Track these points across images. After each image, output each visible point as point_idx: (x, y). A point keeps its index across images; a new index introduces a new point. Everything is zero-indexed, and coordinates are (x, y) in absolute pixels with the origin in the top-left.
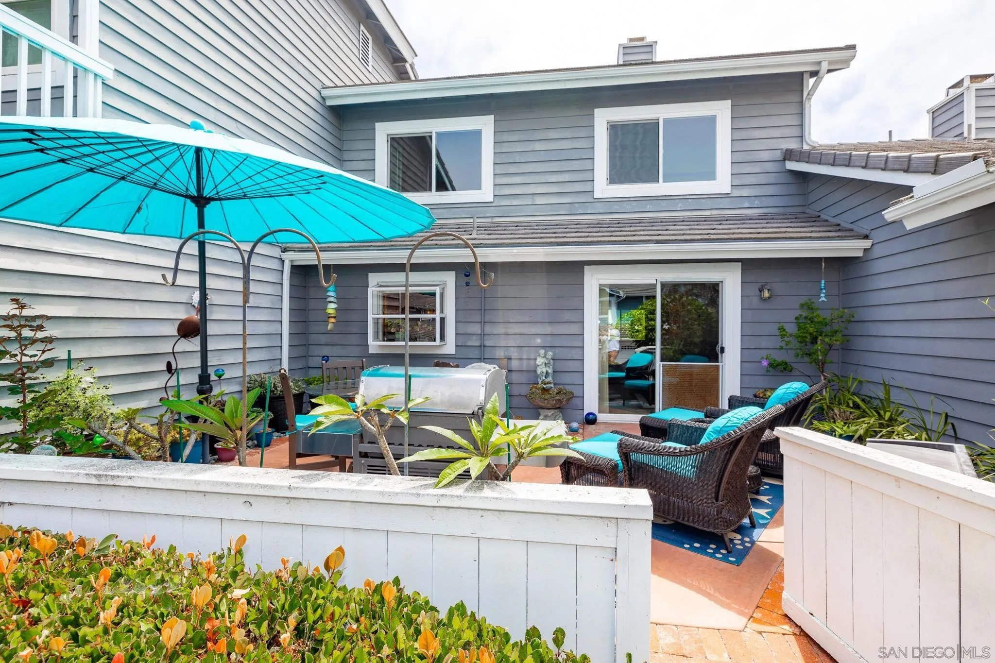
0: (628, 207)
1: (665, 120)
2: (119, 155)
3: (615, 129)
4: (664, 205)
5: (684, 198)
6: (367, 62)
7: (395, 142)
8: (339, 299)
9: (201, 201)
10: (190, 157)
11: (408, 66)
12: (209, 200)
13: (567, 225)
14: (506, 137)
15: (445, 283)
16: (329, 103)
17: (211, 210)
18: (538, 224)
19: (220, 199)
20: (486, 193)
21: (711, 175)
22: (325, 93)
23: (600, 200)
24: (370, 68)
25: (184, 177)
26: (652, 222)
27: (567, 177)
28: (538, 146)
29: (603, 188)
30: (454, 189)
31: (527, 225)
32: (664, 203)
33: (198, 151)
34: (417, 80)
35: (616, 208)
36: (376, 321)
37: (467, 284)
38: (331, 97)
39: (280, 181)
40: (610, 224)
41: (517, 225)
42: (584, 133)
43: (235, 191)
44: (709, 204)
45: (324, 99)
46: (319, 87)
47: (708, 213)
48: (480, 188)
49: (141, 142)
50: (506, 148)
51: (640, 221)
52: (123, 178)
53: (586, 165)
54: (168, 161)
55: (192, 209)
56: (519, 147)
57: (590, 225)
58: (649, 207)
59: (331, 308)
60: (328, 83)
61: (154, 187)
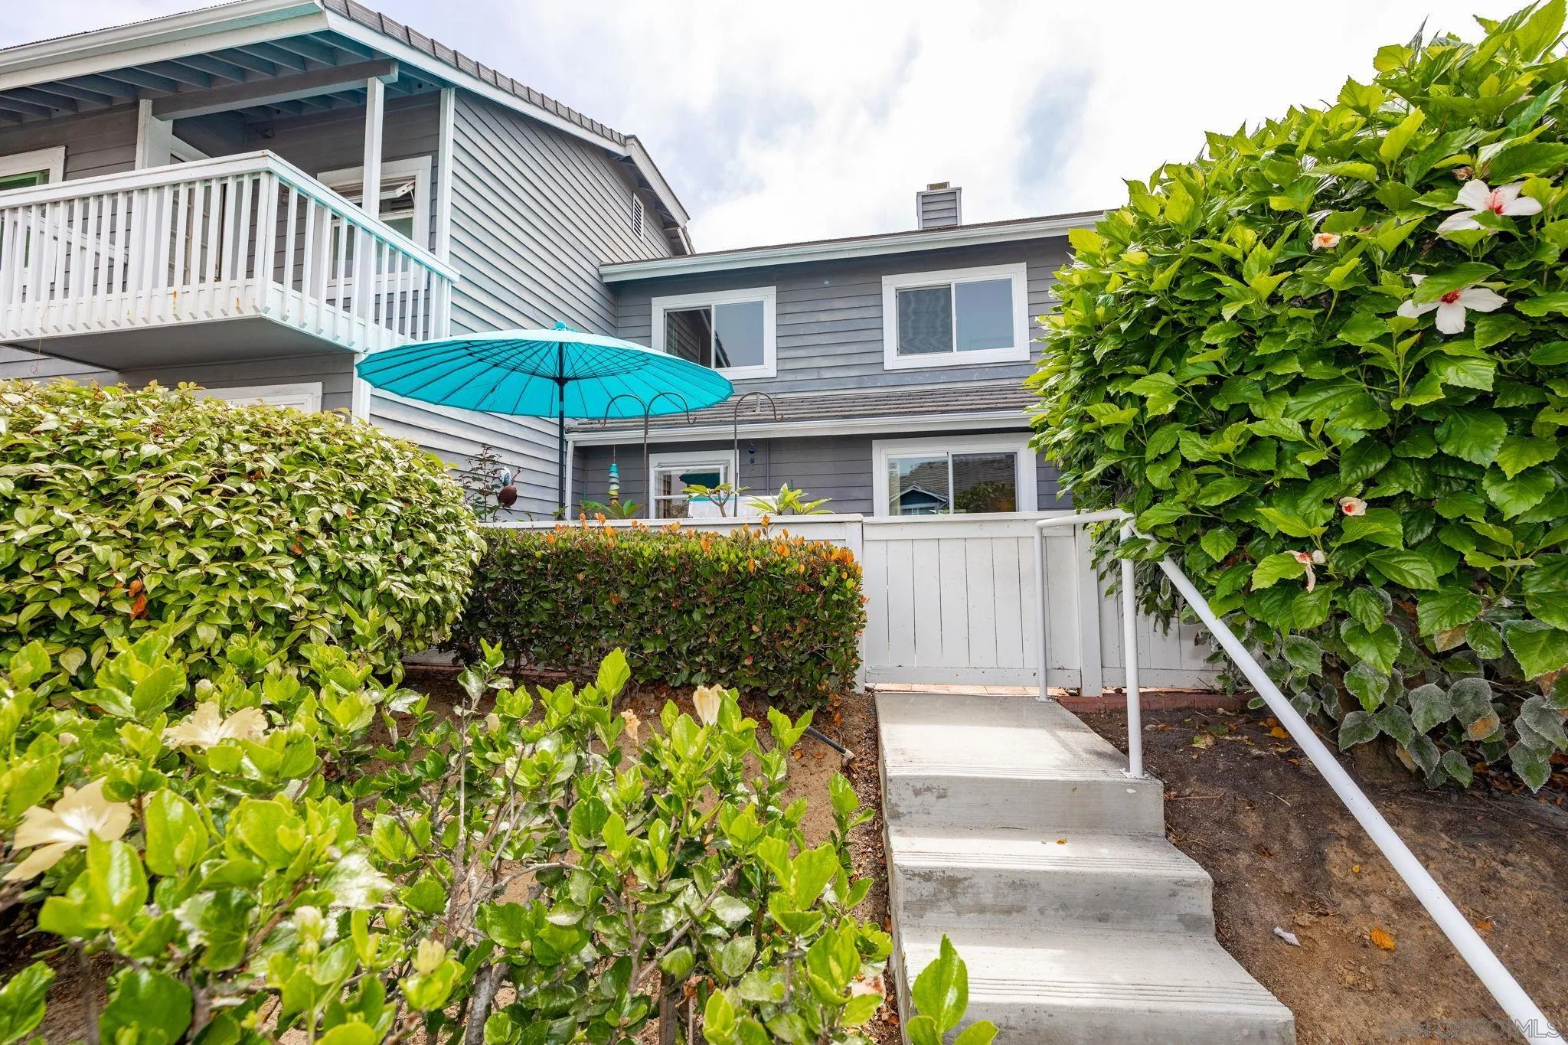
0: (920, 379)
1: (957, 285)
2: (514, 352)
3: (903, 295)
4: (959, 375)
5: (981, 367)
6: (638, 230)
7: (672, 316)
8: (622, 482)
9: (561, 381)
10: (555, 350)
11: (680, 231)
12: (567, 379)
13: (854, 399)
14: (789, 308)
15: (728, 462)
16: (606, 280)
17: (569, 387)
18: (824, 399)
19: (576, 378)
20: (769, 368)
21: (1009, 342)
22: (603, 270)
23: (890, 372)
24: (642, 238)
25: (552, 367)
26: (945, 393)
27: (854, 349)
28: (823, 317)
29: (893, 359)
30: (728, 365)
31: (814, 400)
32: (958, 373)
33: (561, 344)
34: (693, 255)
35: (908, 379)
36: (658, 502)
37: (752, 461)
38: (607, 275)
39: (607, 363)
40: (900, 397)
41: (803, 400)
42: (871, 301)
43: (588, 372)
44: (1007, 372)
45: (601, 276)
46: (597, 264)
47: (1006, 382)
48: (762, 363)
49: (526, 342)
50: (788, 320)
51: (932, 393)
52: (514, 370)
53: (874, 335)
54: (542, 353)
55: (557, 387)
56: (804, 319)
57: (879, 399)
58: (943, 378)
59: (614, 489)
60: (606, 260)
61: (533, 374)
